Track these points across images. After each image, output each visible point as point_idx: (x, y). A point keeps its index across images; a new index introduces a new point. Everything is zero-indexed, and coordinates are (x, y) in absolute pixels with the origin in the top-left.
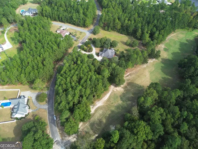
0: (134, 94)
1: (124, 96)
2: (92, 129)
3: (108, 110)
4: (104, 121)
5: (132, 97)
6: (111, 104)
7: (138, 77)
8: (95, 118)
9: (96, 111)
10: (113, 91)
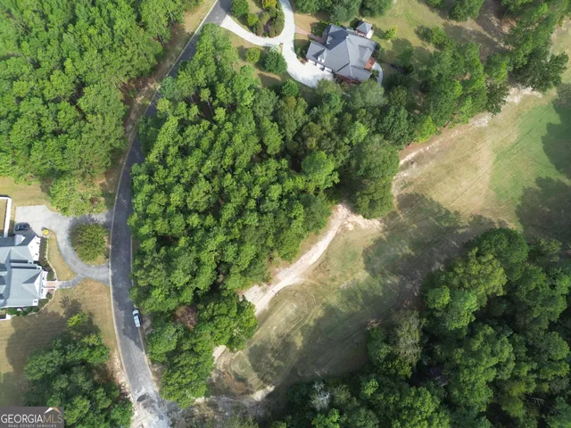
0: (416, 245)
1: (378, 254)
2: (256, 369)
3: (317, 303)
4: (299, 341)
5: (409, 258)
6: (328, 283)
7: (448, 173)
8: (271, 331)
9: (275, 302)
10: (344, 228)
